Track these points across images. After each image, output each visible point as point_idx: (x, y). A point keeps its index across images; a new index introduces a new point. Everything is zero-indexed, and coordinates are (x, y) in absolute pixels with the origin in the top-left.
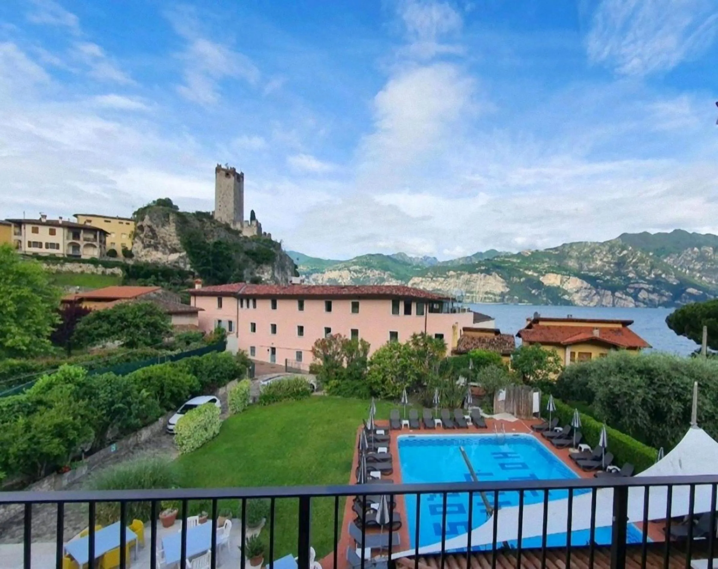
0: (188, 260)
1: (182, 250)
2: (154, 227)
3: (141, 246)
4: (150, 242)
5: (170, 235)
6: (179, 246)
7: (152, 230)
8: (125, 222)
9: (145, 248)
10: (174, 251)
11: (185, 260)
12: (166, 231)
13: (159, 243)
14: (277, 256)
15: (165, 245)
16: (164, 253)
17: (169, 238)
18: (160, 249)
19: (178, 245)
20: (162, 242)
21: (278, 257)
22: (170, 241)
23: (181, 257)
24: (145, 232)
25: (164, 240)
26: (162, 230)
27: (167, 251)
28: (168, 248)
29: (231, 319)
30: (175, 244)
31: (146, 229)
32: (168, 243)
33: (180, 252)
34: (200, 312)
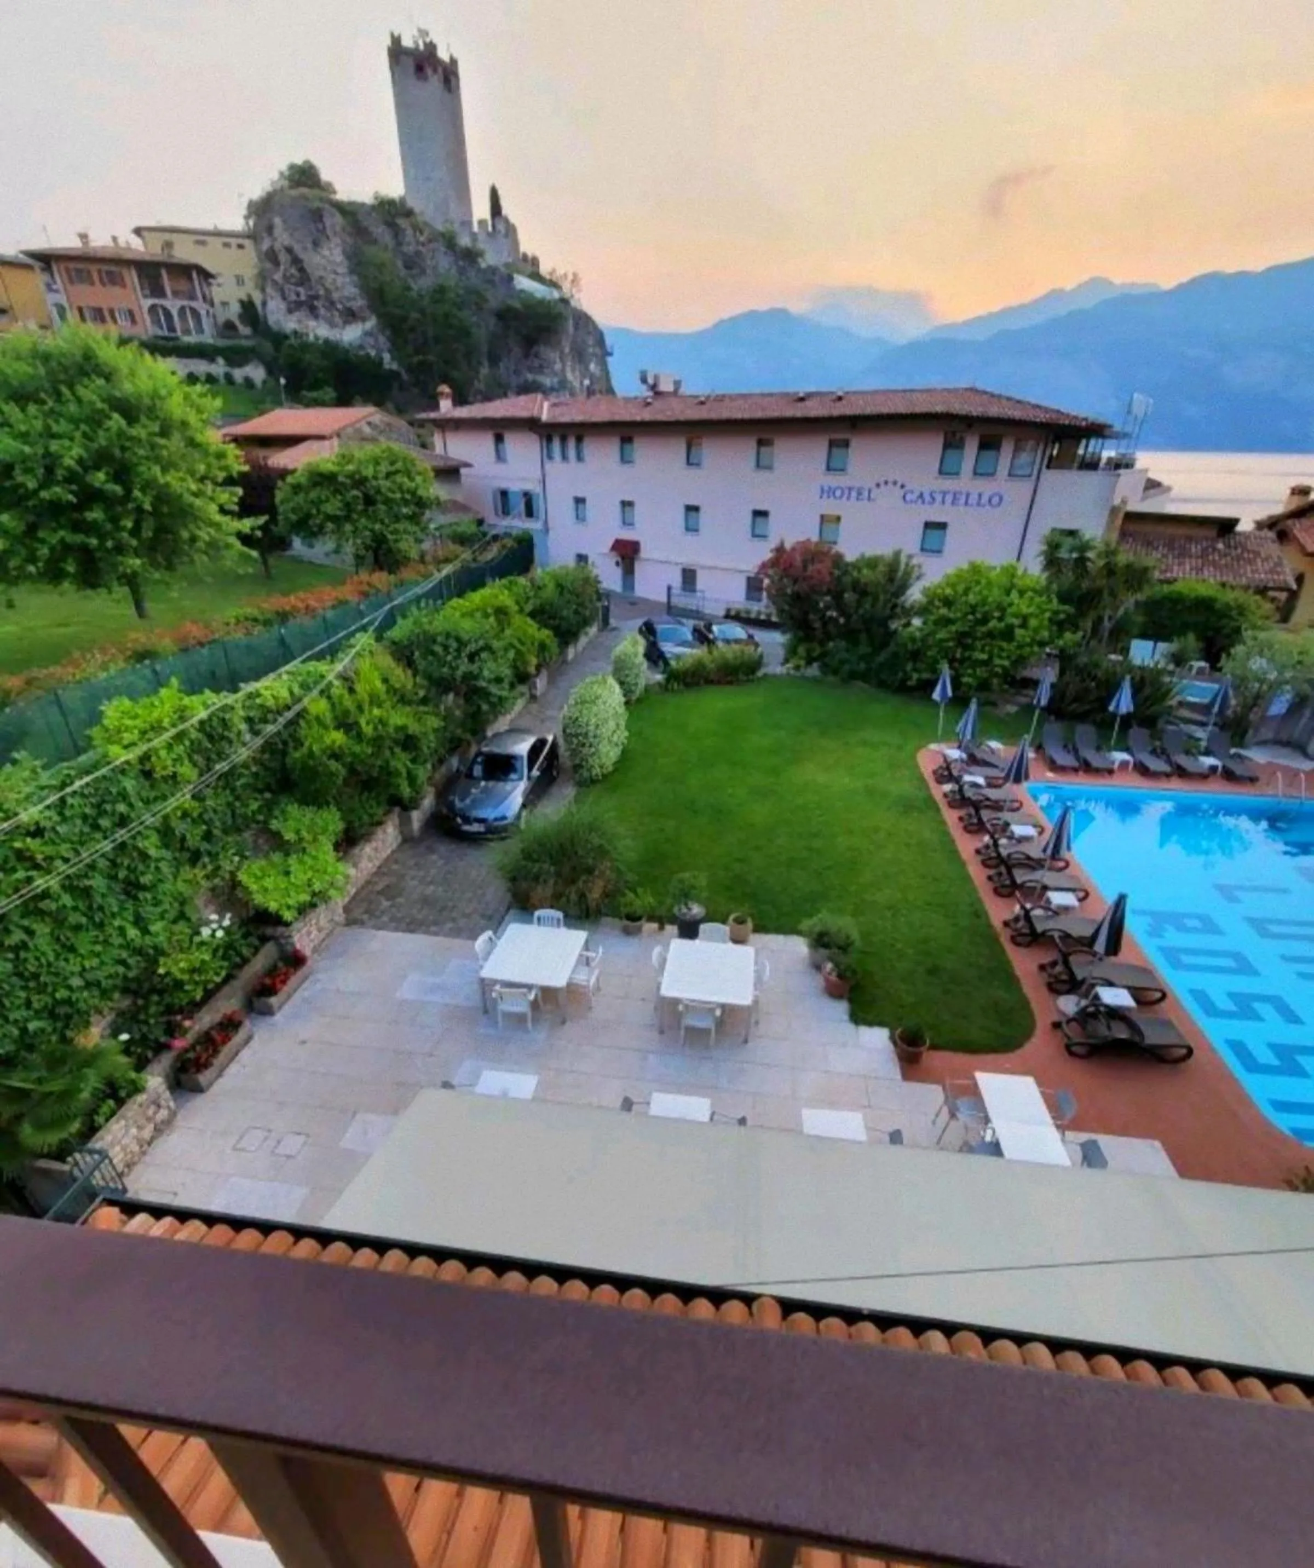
0: (382, 339)
1: (367, 313)
2: (297, 248)
3: (283, 306)
4: (298, 295)
5: (336, 273)
6: (359, 303)
7: (296, 261)
8: (234, 241)
9: (290, 311)
10: (351, 316)
11: (376, 340)
12: (323, 261)
13: (316, 297)
14: (566, 319)
15: (331, 304)
16: (332, 325)
17: (334, 280)
18: (322, 311)
19: (354, 299)
20: (322, 292)
21: (571, 322)
22: (337, 289)
23: (367, 334)
24: (282, 267)
25: (327, 290)
26: (317, 259)
27: (338, 320)
28: (337, 310)
29: (528, 486)
30: (349, 299)
31: (283, 257)
32: (336, 296)
33: (364, 320)
34: (463, 471)
